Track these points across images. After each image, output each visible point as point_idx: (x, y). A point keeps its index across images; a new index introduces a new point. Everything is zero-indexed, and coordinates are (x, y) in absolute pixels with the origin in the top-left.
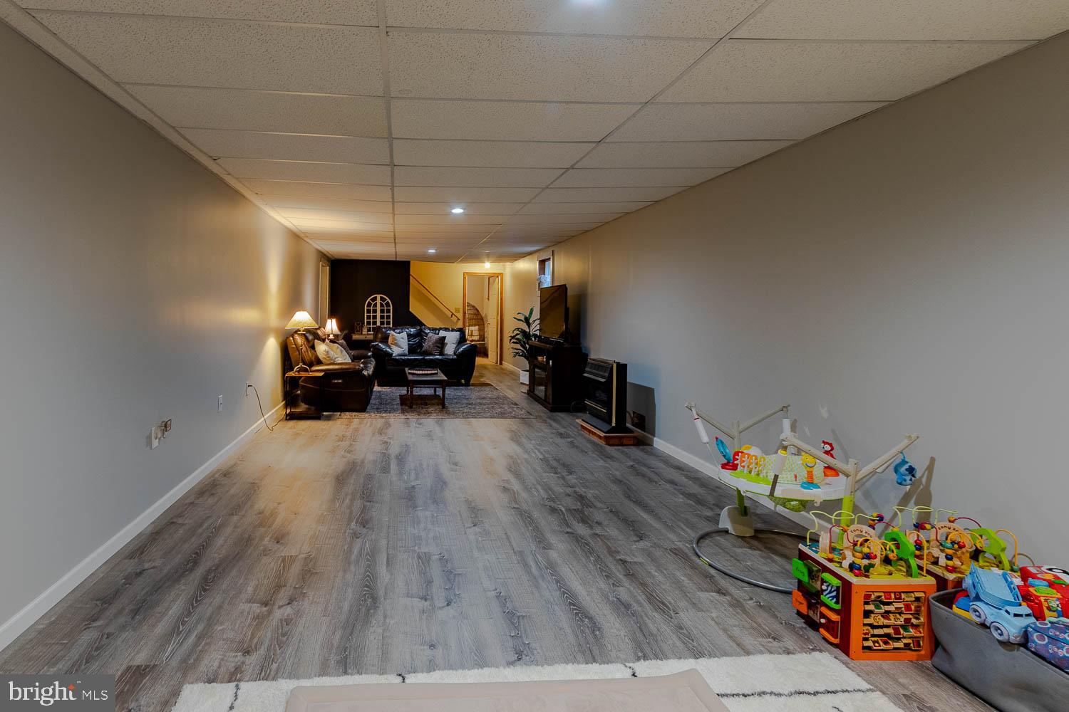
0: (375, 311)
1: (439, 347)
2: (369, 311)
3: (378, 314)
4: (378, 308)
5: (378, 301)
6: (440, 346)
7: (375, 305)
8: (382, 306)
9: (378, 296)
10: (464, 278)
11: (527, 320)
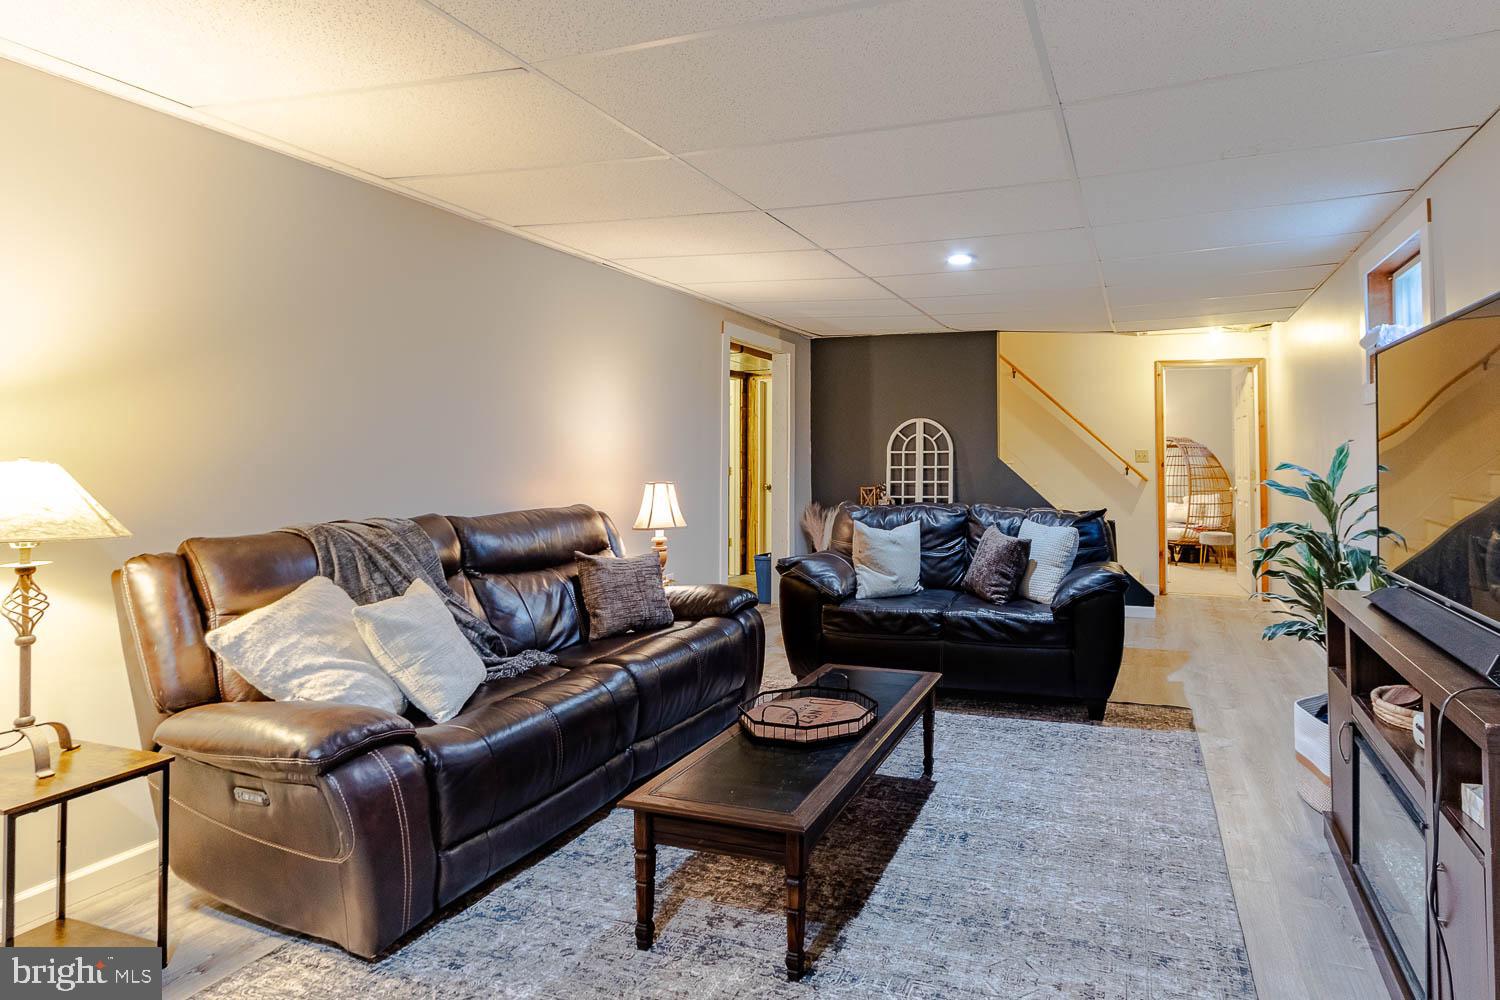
0: (910, 459)
1: (1004, 575)
2: (895, 459)
3: (919, 467)
4: (919, 452)
5: (920, 435)
6: (1009, 570)
7: (912, 445)
8: (927, 444)
9: (920, 422)
10: (1158, 375)
11: (1320, 493)
